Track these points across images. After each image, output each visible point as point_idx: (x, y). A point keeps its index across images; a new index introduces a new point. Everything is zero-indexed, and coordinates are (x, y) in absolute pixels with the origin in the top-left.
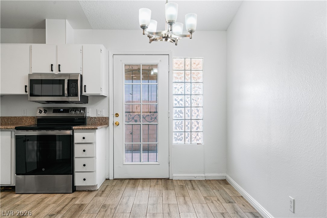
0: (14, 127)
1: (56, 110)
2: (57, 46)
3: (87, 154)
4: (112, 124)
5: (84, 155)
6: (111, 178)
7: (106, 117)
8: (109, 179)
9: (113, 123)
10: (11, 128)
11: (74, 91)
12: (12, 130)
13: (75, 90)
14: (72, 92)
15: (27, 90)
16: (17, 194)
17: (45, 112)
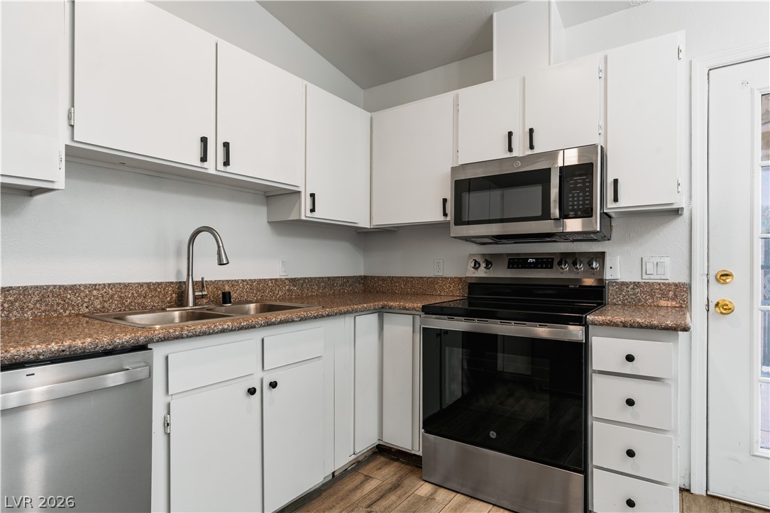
0: (420, 305)
1: (517, 262)
2: (524, 79)
3: (639, 414)
4: (704, 308)
5: (627, 415)
6: (698, 489)
7: (677, 282)
8: (688, 491)
9: (708, 305)
10: (414, 309)
11: (578, 201)
12: (414, 312)
13: (584, 196)
14: (573, 205)
15: (448, 211)
16: (426, 481)
17: (487, 265)
